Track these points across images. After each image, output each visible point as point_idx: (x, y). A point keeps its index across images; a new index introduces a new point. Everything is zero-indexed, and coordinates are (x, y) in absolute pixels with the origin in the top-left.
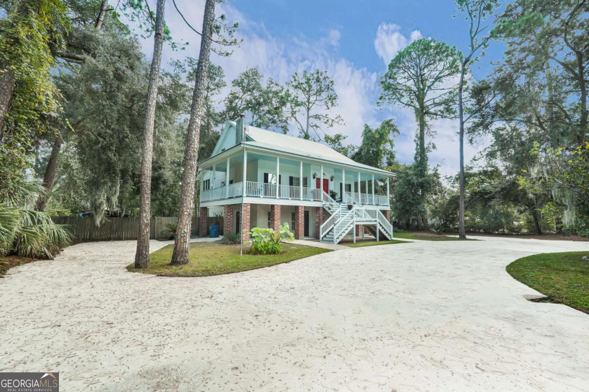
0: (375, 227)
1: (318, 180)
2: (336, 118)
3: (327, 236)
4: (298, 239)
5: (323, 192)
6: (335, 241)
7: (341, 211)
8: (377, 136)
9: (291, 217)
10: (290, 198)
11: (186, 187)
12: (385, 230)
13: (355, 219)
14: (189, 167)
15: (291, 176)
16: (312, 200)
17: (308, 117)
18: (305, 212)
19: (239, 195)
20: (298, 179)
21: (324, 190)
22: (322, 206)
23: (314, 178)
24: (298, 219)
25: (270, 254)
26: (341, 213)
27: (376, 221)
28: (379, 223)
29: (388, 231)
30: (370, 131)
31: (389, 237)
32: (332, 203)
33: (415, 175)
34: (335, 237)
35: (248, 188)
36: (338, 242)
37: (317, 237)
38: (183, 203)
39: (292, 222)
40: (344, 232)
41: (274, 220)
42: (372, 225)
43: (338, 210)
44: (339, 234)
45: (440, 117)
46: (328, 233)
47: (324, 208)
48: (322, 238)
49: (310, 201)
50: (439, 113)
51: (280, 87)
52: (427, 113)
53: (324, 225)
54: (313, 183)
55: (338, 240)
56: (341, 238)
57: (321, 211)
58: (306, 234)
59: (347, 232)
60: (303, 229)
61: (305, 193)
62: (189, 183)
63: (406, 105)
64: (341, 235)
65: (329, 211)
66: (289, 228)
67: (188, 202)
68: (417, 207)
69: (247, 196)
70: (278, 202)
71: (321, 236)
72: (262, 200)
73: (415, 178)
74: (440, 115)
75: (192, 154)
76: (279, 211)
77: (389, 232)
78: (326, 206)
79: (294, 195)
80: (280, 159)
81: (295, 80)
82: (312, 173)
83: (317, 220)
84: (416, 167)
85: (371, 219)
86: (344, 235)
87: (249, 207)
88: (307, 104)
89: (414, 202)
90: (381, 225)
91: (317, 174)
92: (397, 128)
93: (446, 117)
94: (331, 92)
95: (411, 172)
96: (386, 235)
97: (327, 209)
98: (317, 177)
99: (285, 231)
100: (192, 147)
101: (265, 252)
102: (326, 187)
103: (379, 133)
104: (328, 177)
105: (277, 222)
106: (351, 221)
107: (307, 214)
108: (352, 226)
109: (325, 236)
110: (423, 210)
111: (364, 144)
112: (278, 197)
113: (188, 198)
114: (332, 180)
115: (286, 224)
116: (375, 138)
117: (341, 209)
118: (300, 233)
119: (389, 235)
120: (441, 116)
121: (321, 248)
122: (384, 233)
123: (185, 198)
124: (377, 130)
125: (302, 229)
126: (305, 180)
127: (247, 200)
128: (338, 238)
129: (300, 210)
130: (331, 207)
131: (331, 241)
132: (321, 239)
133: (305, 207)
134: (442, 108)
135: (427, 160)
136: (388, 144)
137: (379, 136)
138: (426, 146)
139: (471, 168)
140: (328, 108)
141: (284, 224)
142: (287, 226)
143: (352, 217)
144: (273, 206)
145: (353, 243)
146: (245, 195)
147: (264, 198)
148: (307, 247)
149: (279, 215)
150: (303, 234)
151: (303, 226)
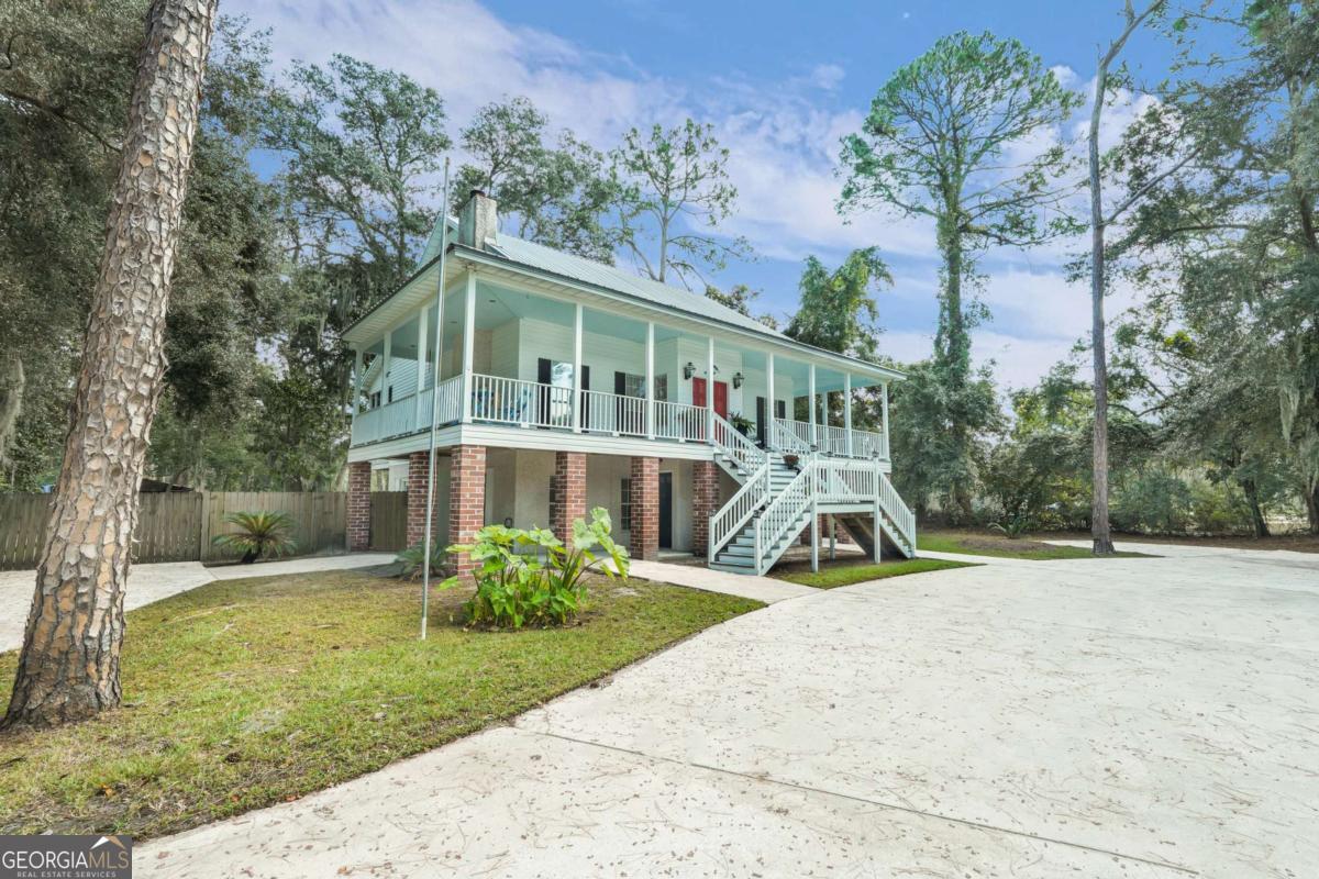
0: (868, 520)
1: (699, 384)
2: (735, 244)
3: (732, 549)
4: (641, 559)
5: (713, 417)
6: (759, 565)
7: (770, 473)
8: (840, 287)
9: (620, 490)
10: (616, 433)
11: (103, 339)
12: (896, 529)
13: (816, 496)
14: (121, 244)
15: (621, 371)
16: (682, 440)
17: (666, 242)
18: (661, 475)
19: (451, 418)
20: (641, 380)
21: (716, 410)
22: (711, 458)
23: (687, 377)
24: (641, 497)
25: (540, 624)
26: (770, 480)
27: (871, 502)
28: (881, 509)
29: (903, 531)
30: (821, 274)
31: (905, 550)
32: (743, 451)
33: (944, 383)
34: (760, 553)
35: (478, 396)
36: (767, 568)
37: (697, 553)
38: (85, 416)
39: (623, 507)
40: (784, 538)
41: (564, 499)
42: (857, 514)
43: (762, 469)
44: (770, 543)
45: (997, 240)
46: (733, 541)
47: (717, 466)
48: (717, 556)
49: (677, 441)
50: (994, 231)
51: (592, 155)
52: (965, 229)
53: (720, 514)
54: (684, 390)
55: (769, 564)
56: (776, 555)
57: (709, 475)
58: (665, 542)
59: (793, 536)
60: (656, 528)
61: (662, 420)
62: (119, 321)
63: (910, 209)
64: (776, 547)
65: (732, 473)
66: (610, 530)
67: (110, 413)
68: (947, 467)
69: (474, 421)
70: (577, 443)
71: (714, 549)
72: (524, 437)
73: (942, 390)
74: (996, 236)
75: (145, 186)
76: (582, 472)
77: (906, 535)
78: (725, 458)
79: (628, 422)
80: (584, 309)
81: (632, 147)
82: (681, 363)
83: (697, 501)
84: (943, 363)
85: (852, 496)
86: (785, 545)
87: (482, 457)
88: (662, 206)
89: (940, 452)
90: (884, 515)
91: (695, 365)
92: (887, 269)
93: (1008, 242)
94: (720, 180)
95: (930, 375)
96: (899, 543)
97: (726, 467)
98: (695, 374)
99: (596, 540)
100: (146, 153)
101: (518, 619)
102: (720, 405)
103: (845, 279)
104: (727, 378)
105: (574, 508)
106: (806, 503)
107: (665, 482)
108: (807, 518)
109: (725, 548)
110: (964, 473)
111: (806, 307)
112: (577, 428)
113: (108, 390)
114: (736, 387)
115: (602, 514)
116: (833, 291)
117: (770, 467)
118: (647, 541)
119: (907, 543)
120: (999, 238)
121: (719, 595)
122: (894, 537)
123: (94, 388)
124: (839, 271)
125: (651, 527)
126: (662, 383)
127: (476, 436)
128: (767, 557)
129: (646, 471)
130: (737, 462)
131: (746, 567)
132: (712, 558)
133: (661, 460)
134: (999, 218)
135: (968, 346)
136: (863, 310)
137: (843, 287)
138: (963, 310)
139: (1073, 368)
140: (714, 223)
141: (595, 513)
142: (604, 519)
143: (807, 492)
144: (561, 456)
145: (812, 571)
146: (467, 418)
147: (531, 427)
148: (672, 591)
149: (582, 482)
150: (657, 543)
151: (656, 519)
